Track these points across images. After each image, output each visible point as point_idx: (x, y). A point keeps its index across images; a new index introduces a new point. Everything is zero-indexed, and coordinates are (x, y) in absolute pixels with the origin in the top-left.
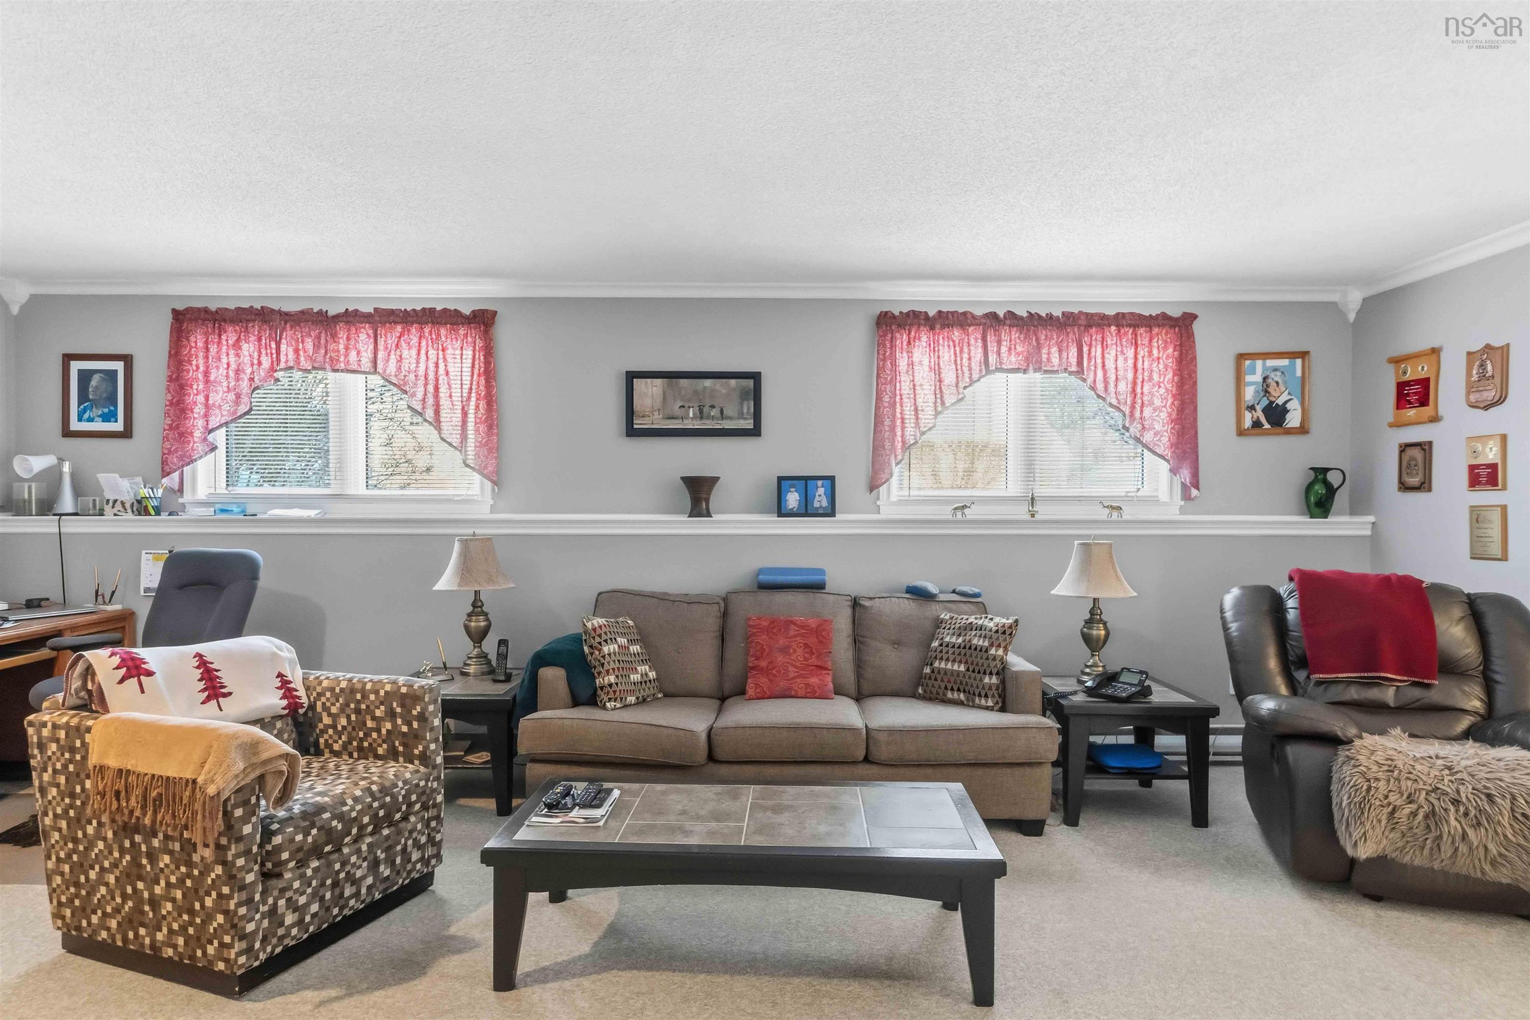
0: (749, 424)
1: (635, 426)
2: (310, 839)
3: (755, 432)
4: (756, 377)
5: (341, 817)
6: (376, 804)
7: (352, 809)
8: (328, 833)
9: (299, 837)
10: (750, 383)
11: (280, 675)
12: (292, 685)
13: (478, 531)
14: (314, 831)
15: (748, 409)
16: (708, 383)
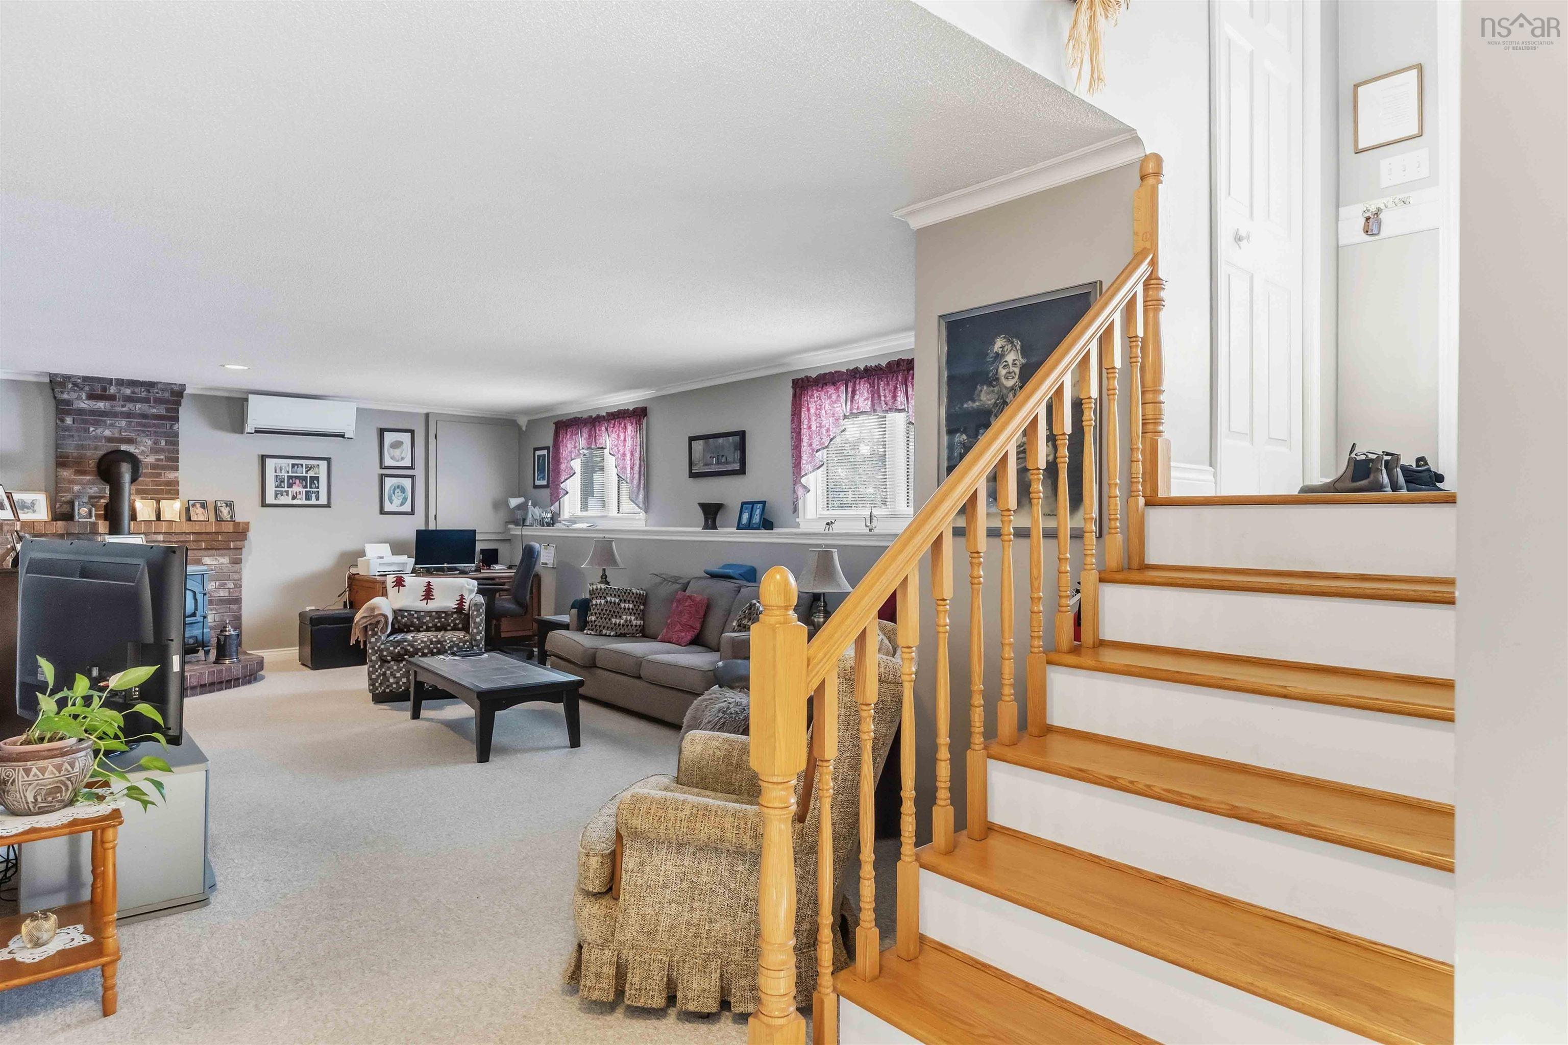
0: (737, 466)
1: (693, 471)
2: (396, 651)
3: (742, 471)
4: (742, 434)
5: (412, 646)
6: (432, 646)
7: (419, 644)
8: (407, 652)
9: (392, 648)
10: (737, 438)
11: (462, 595)
12: (464, 600)
13: (606, 536)
14: (399, 648)
15: (737, 456)
16: (721, 440)
